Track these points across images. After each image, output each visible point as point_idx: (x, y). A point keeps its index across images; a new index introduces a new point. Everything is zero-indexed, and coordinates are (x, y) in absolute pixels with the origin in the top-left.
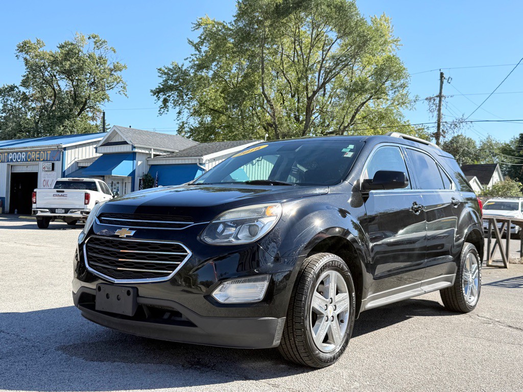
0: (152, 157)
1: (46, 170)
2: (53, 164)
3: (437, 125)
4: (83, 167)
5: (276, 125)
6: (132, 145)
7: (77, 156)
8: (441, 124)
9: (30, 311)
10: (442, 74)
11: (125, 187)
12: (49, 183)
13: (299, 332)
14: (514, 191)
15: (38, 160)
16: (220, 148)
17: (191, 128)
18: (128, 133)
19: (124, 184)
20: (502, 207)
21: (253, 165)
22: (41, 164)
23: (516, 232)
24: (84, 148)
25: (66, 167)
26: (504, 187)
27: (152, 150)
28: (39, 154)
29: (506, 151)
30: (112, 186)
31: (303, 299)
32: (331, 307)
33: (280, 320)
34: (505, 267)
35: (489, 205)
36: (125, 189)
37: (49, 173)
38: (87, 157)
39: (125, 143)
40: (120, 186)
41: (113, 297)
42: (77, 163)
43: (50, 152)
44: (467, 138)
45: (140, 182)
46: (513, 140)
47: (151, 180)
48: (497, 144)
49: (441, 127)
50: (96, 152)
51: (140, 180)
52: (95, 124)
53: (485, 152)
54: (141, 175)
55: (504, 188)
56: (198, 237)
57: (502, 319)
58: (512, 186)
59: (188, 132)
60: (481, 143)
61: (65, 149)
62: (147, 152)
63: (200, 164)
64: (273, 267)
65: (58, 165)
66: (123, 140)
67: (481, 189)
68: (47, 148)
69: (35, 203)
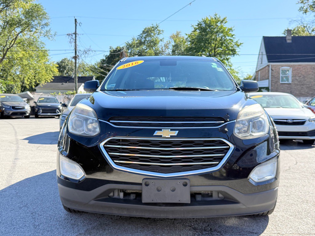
3: (74, 52)
8: (77, 51)
10: (76, 20)
41: (166, 190)
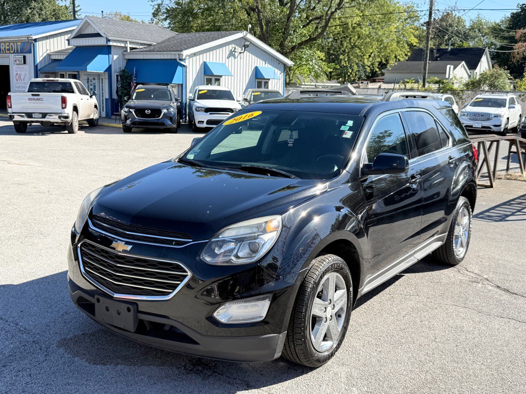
0: (129, 51)
1: (18, 63)
2: (24, 57)
3: (428, 13)
4: (56, 60)
5: (259, 10)
6: (107, 38)
7: (48, 48)
8: (433, 12)
9: (25, 281)
11: (102, 83)
12: (22, 77)
13: (299, 342)
14: (502, 80)
15: (9, 52)
16: (201, 40)
17: (167, 9)
18: (101, 24)
19: (101, 80)
20: (490, 104)
21: (235, 58)
22: (12, 56)
23: (502, 130)
24: (55, 39)
25: (38, 60)
26: (492, 75)
27: (128, 42)
28: (8, 46)
29: (496, 31)
30: (88, 82)
31: (304, 310)
32: (329, 308)
33: (281, 335)
34: (491, 186)
35: (476, 102)
36: (102, 86)
37: (20, 66)
38: (60, 49)
39: (98, 35)
40: (96, 81)
41: (113, 312)
42: (49, 55)
43: (20, 43)
44: (457, 17)
45: (117, 78)
46: (503, 19)
47: (129, 76)
48: (486, 24)
49: (433, 15)
50: (69, 44)
51: (117, 75)
52: (64, 5)
53: (475, 31)
54: (118, 70)
55: (492, 77)
56: (198, 258)
57: (491, 276)
58: (500, 75)
59: (164, 13)
60: (471, 22)
61: (35, 40)
62: (123, 45)
63: (180, 59)
64: (274, 286)
65: (29, 57)
66: (96, 32)
67: (468, 74)
68: (16, 39)
69: (11, 107)
